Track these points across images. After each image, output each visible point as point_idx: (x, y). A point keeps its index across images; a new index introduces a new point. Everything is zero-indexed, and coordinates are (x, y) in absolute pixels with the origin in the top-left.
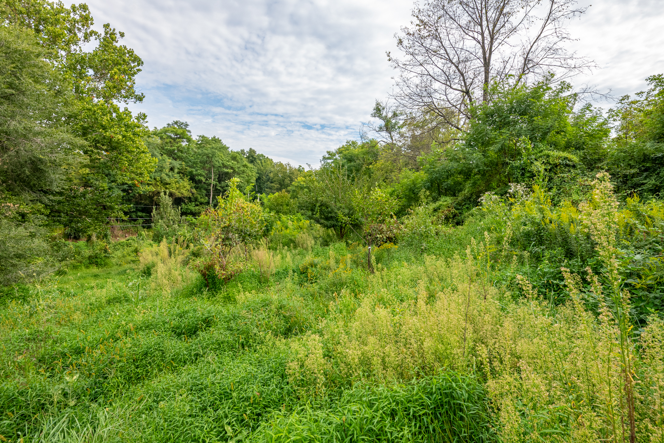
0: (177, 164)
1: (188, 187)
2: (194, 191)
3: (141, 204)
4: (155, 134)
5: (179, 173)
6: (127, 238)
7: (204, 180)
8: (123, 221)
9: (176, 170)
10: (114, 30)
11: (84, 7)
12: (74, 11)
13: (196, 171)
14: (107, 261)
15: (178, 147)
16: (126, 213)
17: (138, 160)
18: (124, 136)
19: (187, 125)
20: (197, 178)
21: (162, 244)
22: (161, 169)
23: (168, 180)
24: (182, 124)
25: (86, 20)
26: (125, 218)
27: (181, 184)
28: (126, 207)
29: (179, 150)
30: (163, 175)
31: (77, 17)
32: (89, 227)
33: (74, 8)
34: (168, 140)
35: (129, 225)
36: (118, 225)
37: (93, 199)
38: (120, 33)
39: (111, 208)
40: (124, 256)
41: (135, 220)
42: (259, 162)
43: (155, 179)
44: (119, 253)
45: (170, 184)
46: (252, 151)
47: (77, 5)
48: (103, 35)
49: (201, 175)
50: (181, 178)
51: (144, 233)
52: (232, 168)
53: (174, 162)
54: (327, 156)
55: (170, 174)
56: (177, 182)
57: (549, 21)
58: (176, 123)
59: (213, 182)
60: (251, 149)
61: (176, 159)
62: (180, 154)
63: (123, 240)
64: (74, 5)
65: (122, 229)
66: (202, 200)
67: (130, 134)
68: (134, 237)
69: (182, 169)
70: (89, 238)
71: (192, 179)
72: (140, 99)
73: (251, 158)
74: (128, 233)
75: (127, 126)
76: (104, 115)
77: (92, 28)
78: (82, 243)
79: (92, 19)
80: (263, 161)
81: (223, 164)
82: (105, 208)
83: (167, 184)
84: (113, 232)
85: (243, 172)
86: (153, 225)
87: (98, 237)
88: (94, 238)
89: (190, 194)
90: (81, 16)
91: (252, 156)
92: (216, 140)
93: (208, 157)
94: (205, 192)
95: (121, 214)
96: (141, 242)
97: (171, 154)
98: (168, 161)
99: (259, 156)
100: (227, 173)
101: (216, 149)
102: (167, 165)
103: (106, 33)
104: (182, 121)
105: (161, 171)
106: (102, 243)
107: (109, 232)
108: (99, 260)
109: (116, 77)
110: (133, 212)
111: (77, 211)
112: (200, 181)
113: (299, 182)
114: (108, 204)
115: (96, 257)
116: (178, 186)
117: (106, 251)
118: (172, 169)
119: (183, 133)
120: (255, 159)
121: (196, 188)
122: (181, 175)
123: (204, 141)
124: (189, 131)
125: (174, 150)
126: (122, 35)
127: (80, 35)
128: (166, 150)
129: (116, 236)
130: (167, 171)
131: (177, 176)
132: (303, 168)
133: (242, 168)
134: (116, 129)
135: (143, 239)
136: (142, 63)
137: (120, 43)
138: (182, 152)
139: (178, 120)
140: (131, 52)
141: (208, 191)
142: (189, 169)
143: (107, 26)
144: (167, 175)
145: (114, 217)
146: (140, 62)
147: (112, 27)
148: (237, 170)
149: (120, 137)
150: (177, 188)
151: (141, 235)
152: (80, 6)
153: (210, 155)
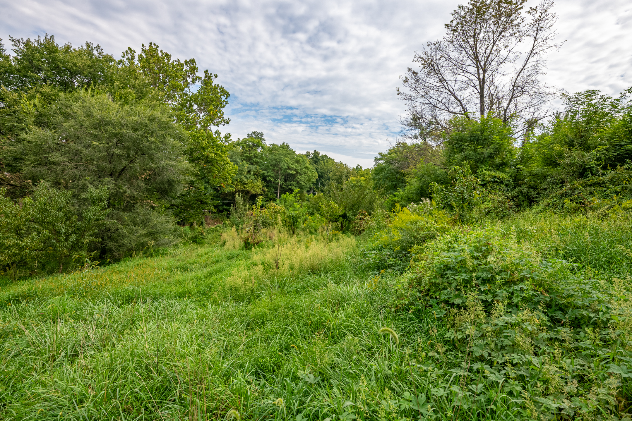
0: (252, 167)
1: (261, 186)
2: (265, 189)
3: (226, 199)
4: (238, 144)
5: (254, 175)
6: (216, 225)
7: (273, 180)
8: (213, 212)
9: (252, 173)
10: (211, 74)
11: (193, 61)
12: (186, 65)
13: (267, 173)
14: (202, 241)
15: (254, 154)
16: (216, 207)
17: (224, 169)
18: (215, 154)
19: (262, 135)
20: (268, 179)
21: (233, 229)
22: (241, 172)
23: (245, 180)
24: (259, 133)
25: (194, 69)
26: (215, 211)
27: (255, 184)
28: (216, 202)
29: (255, 157)
30: (243, 177)
31: (188, 69)
32: (191, 217)
33: (186, 62)
34: (247, 149)
35: (218, 216)
36: (210, 215)
37: (194, 197)
38: (214, 75)
39: (206, 203)
40: (213, 238)
41: (222, 212)
42: (322, 162)
43: (236, 180)
44: (210, 236)
45: (247, 184)
46: (316, 153)
47: (188, 60)
48: (203, 78)
49: (271, 176)
50: (256, 179)
51: (227, 222)
52: (295, 170)
53: (251, 166)
54: (379, 157)
55: (248, 176)
56: (253, 182)
57: (532, 55)
58: (254, 133)
59: (280, 182)
60: (315, 151)
61: (252, 164)
62: (255, 159)
63: (213, 227)
64: (186, 60)
65: (213, 219)
66: (272, 196)
67: (219, 152)
68: (221, 225)
69: (257, 172)
70: (191, 225)
71: (264, 179)
72: (227, 122)
73: (315, 159)
74: (217, 221)
75: (217, 146)
76: (203, 140)
77: (198, 74)
78: (187, 228)
79: (197, 68)
80: (325, 161)
81: (288, 167)
82: (202, 202)
83: (246, 184)
84: (206, 221)
85: (305, 173)
86: (230, 216)
87: (197, 224)
88: (195, 224)
89: (262, 192)
90: (190, 67)
91: (316, 157)
92: (285, 147)
93: (277, 161)
94: (273, 189)
95: (212, 208)
96: (225, 229)
97: (249, 160)
98: (247, 166)
99: (323, 157)
100: (291, 174)
101: (283, 155)
102: (246, 169)
103: (206, 77)
104: (258, 131)
105: (241, 173)
106: (200, 229)
107: (204, 221)
108: (197, 240)
109: (212, 112)
110: (221, 205)
111: (184, 205)
112: (270, 181)
113: (351, 182)
114: (204, 200)
115: (196, 238)
116: (253, 185)
117: (202, 234)
118: (249, 172)
119: (258, 142)
120: (319, 159)
121: (267, 186)
122: (256, 176)
123: (273, 149)
124: (264, 140)
125: (251, 157)
126: (216, 76)
127: (190, 80)
128: (246, 156)
129: (208, 224)
130: (246, 173)
131: (252, 177)
132: (361, 167)
133: (304, 170)
134: (211, 149)
135: (226, 227)
136: (229, 95)
137: (215, 82)
138: (257, 158)
139: (256, 130)
140: (222, 89)
141: (276, 189)
142: (262, 172)
143: (206, 72)
144: (245, 176)
145: (207, 209)
146: (227, 95)
147: (209, 73)
148: (299, 171)
149: (213, 155)
150: (253, 187)
151: (225, 223)
152: (190, 60)
153: (278, 160)
